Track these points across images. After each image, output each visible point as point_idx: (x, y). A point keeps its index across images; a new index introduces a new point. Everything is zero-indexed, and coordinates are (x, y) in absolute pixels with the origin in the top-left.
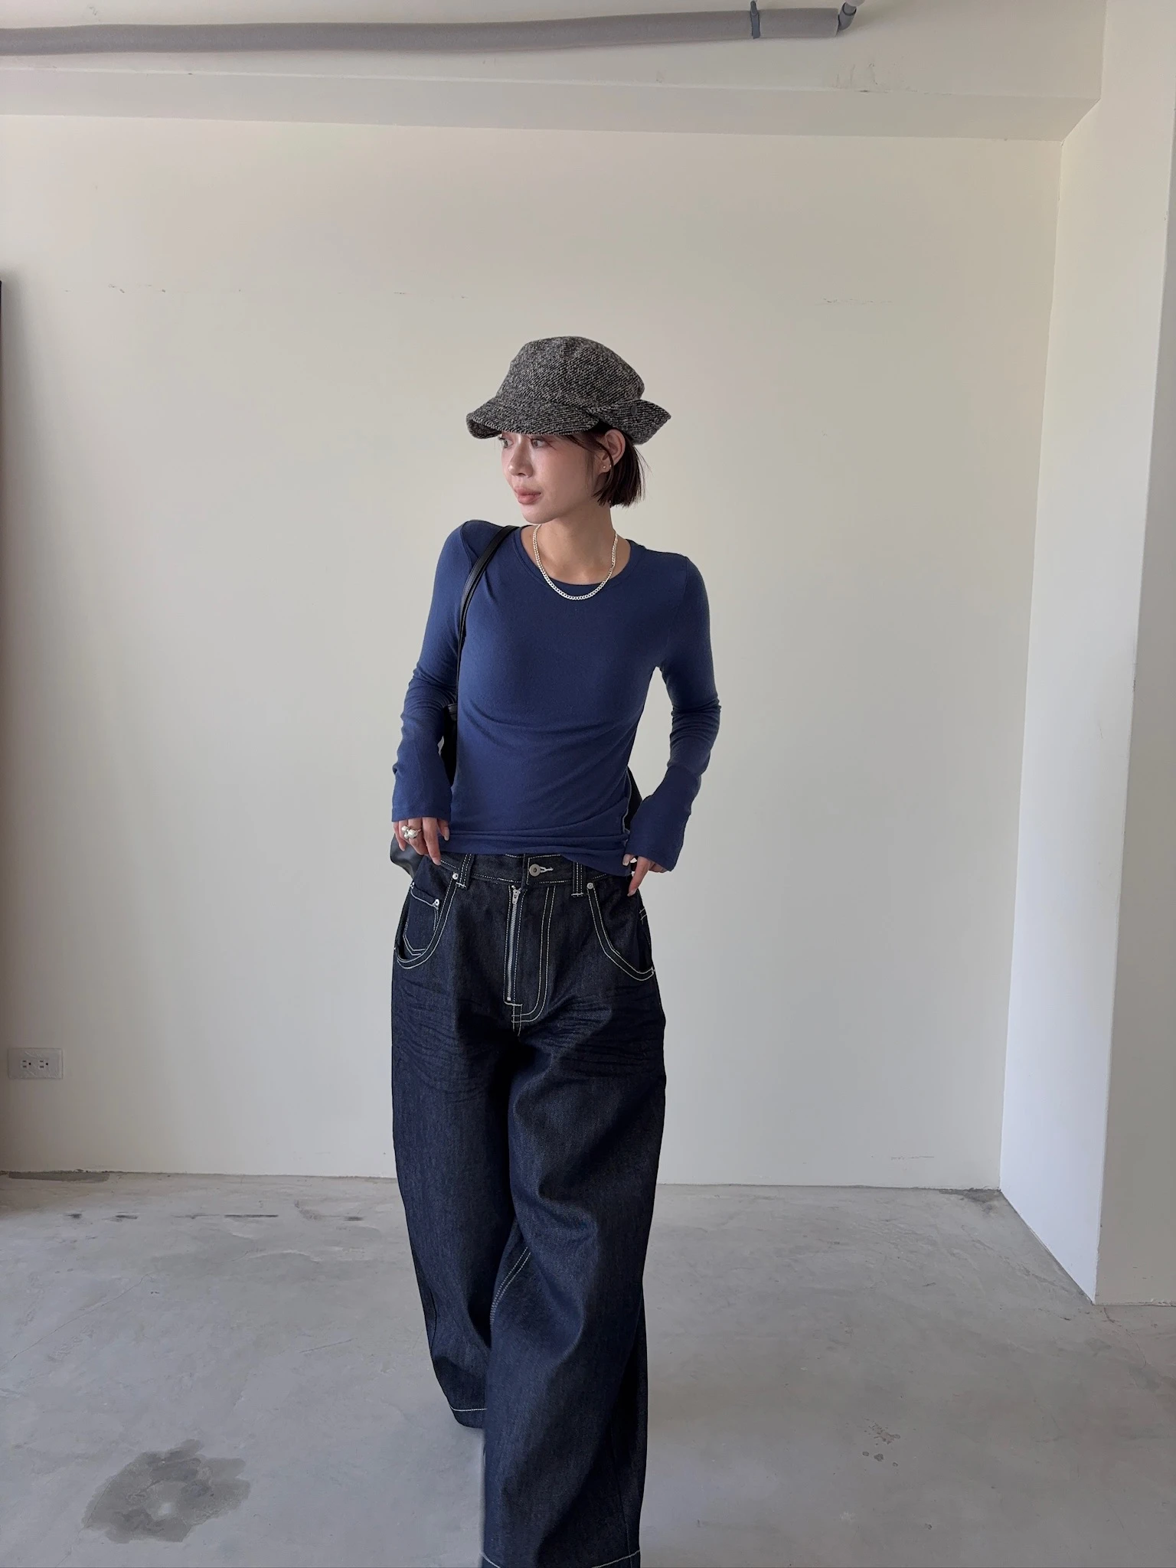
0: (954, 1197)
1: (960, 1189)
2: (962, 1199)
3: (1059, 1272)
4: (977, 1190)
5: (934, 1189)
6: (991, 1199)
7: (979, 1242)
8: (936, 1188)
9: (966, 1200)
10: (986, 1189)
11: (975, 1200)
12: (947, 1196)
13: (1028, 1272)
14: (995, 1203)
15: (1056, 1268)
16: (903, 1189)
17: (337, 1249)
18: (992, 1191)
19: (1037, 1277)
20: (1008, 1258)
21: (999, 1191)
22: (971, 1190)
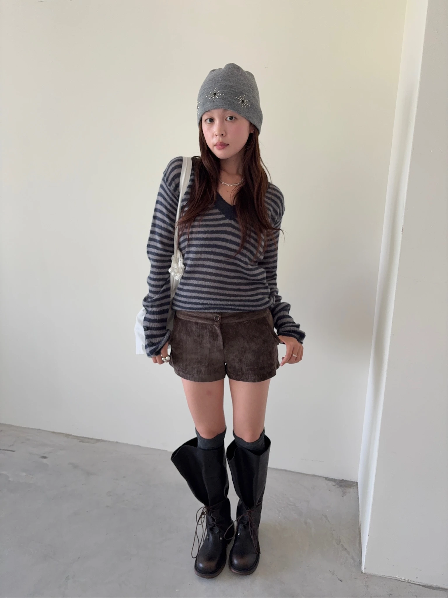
0: (331, 483)
1: (336, 479)
2: (334, 485)
3: (357, 545)
4: (346, 481)
5: (323, 477)
6: (350, 487)
7: (326, 517)
8: (324, 476)
9: (337, 486)
10: (351, 481)
11: (341, 486)
12: (327, 482)
13: (340, 542)
14: (351, 490)
15: (358, 541)
16: (307, 475)
17: (24, 474)
18: (353, 482)
19: (343, 546)
20: (334, 530)
21: (357, 483)
22: (343, 480)
